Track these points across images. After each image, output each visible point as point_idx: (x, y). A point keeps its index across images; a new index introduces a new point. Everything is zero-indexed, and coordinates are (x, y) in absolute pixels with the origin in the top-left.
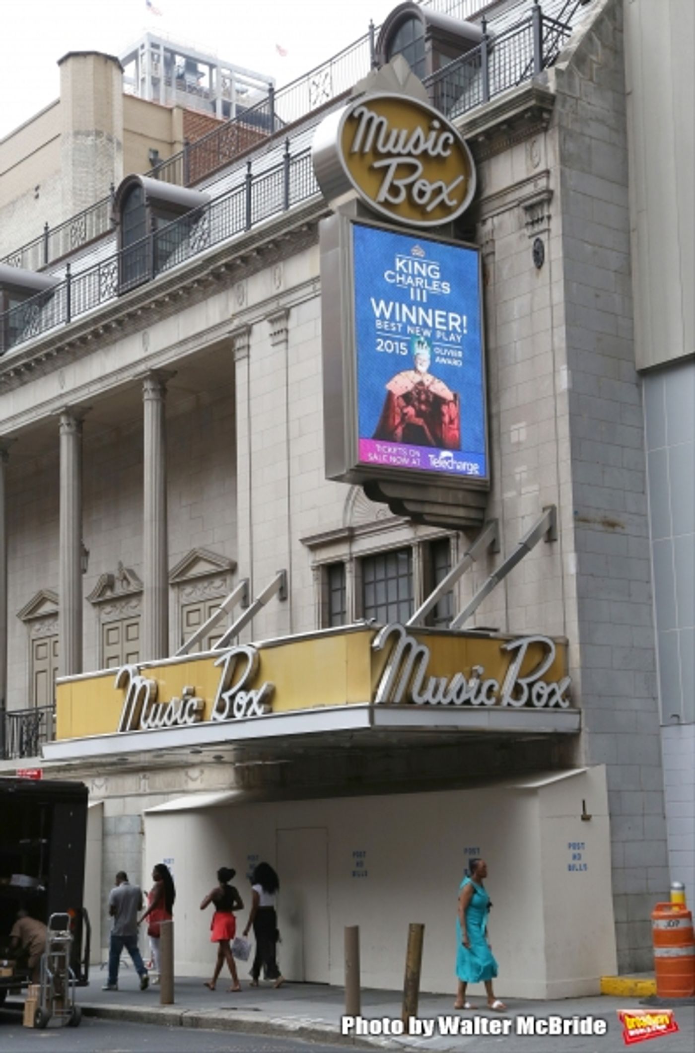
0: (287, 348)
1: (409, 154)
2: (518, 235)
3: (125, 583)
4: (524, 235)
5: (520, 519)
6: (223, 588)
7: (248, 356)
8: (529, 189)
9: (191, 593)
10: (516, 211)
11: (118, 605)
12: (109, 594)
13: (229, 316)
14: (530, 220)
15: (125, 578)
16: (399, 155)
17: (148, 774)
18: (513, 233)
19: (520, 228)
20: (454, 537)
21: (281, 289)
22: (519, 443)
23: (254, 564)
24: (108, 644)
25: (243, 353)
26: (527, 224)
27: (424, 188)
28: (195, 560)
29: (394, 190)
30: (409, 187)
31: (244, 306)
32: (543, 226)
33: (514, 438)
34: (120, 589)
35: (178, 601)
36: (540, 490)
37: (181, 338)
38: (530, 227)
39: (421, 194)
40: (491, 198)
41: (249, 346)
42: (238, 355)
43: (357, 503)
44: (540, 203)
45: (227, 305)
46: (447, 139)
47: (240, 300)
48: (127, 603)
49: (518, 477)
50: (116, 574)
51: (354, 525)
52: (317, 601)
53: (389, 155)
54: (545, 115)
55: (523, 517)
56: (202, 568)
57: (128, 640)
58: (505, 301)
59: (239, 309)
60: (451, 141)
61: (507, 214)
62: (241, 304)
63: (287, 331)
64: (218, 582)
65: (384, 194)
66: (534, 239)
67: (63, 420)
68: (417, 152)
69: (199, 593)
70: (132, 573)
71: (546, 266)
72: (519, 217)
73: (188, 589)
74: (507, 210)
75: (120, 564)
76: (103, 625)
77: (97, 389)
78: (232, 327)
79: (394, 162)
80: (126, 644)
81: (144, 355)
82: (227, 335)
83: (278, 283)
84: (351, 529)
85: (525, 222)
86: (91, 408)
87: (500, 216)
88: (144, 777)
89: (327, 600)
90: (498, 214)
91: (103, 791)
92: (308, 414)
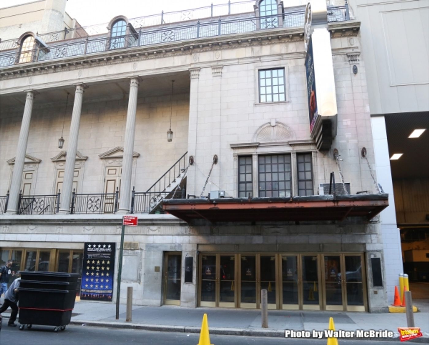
0: (221, 78)
2: (343, 63)
4: (347, 63)
5: (348, 150)
7: (198, 78)
8: (350, 51)
9: (112, 163)
10: (344, 56)
12: (62, 159)
13: (188, 64)
14: (350, 60)
19: (345, 61)
20: (314, 152)
21: (219, 59)
22: (347, 126)
24: (59, 177)
25: (195, 77)
28: (117, 151)
31: (197, 61)
32: (358, 62)
33: (345, 123)
35: (104, 165)
36: (358, 142)
37: (156, 67)
41: (199, 75)
42: (192, 77)
43: (259, 135)
44: (356, 55)
45: (186, 60)
47: (195, 59)
49: (347, 136)
51: (260, 143)
55: (350, 150)
56: (119, 154)
58: (339, 81)
62: (195, 61)
63: (222, 73)
66: (352, 66)
67: (79, 87)
69: (116, 163)
71: (358, 74)
72: (345, 58)
76: (57, 169)
78: (189, 67)
81: (133, 70)
82: (186, 70)
83: (217, 57)
84: (259, 144)
85: (348, 60)
91: (91, 232)
92: (233, 102)
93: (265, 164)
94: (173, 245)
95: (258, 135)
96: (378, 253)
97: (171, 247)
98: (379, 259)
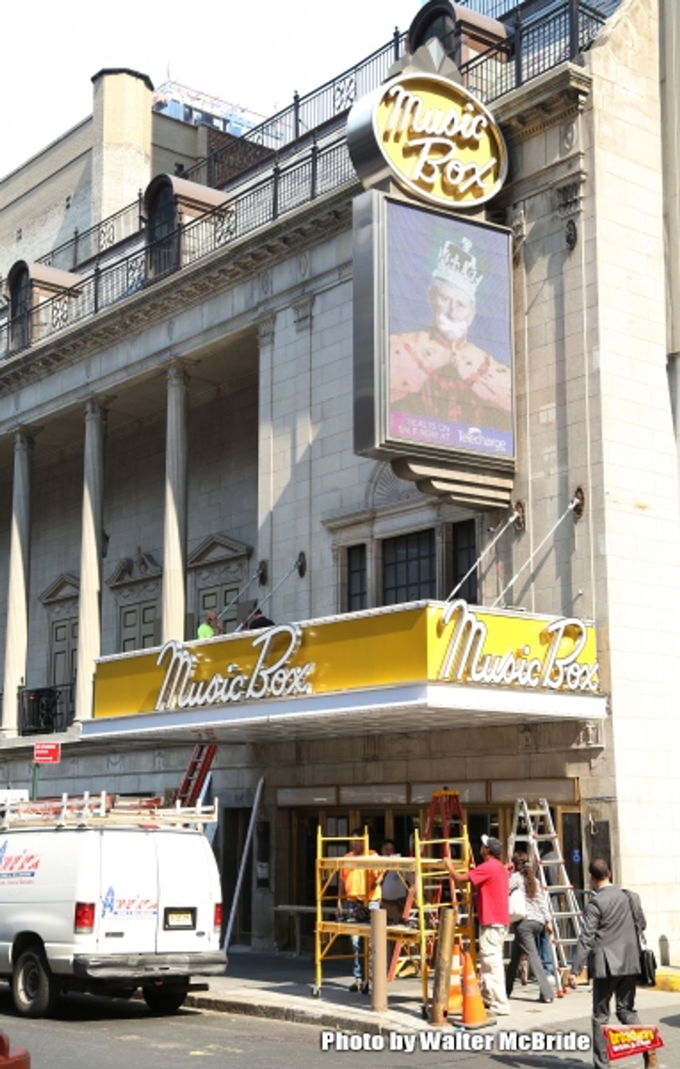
0: (311, 334)
1: (444, 135)
2: (549, 218)
3: (143, 567)
4: (556, 217)
5: (548, 500)
6: (239, 572)
7: (272, 342)
8: (562, 171)
9: (207, 577)
10: (549, 193)
11: (136, 588)
12: (127, 579)
13: (254, 304)
14: (562, 202)
15: (144, 563)
16: (433, 135)
17: (163, 752)
18: (544, 215)
19: (553, 210)
21: (307, 277)
22: (547, 424)
23: (274, 545)
24: (126, 626)
25: (267, 339)
26: (561, 206)
27: (457, 169)
28: (212, 545)
29: (428, 170)
30: (442, 167)
31: (269, 295)
32: (578, 207)
33: (542, 418)
34: (137, 574)
35: (195, 585)
36: (568, 470)
37: (206, 326)
38: (562, 209)
39: (455, 174)
40: (522, 180)
41: (273, 333)
42: (262, 341)
43: (379, 485)
44: (576, 185)
45: (252, 295)
46: (481, 122)
47: (265, 289)
48: (145, 587)
49: (545, 458)
50: (135, 559)
51: (376, 507)
52: (335, 583)
53: (423, 134)
54: (581, 98)
55: (550, 498)
56: (218, 553)
57: (144, 622)
59: (264, 297)
60: (485, 124)
61: (539, 198)
62: (266, 293)
63: (312, 317)
64: (234, 567)
65: (418, 174)
66: (566, 222)
67: (88, 407)
68: (452, 133)
69: (215, 577)
70: (150, 558)
71: (578, 247)
72: (552, 200)
73: (205, 574)
74: (538, 194)
75: (139, 549)
76: (121, 607)
77: (122, 378)
78: (256, 315)
79: (429, 142)
80: (143, 626)
81: (169, 344)
82: (252, 323)
83: (303, 271)
84: (372, 511)
85: (558, 204)
86: (115, 397)
87: (532, 199)
88: (159, 755)
89: (346, 581)
90: (530, 197)
91: (117, 769)
92: (332, 399)
93: (396, 563)
94: (239, 792)
95: (376, 484)
96: (605, 805)
97: (236, 797)
98: (607, 824)
